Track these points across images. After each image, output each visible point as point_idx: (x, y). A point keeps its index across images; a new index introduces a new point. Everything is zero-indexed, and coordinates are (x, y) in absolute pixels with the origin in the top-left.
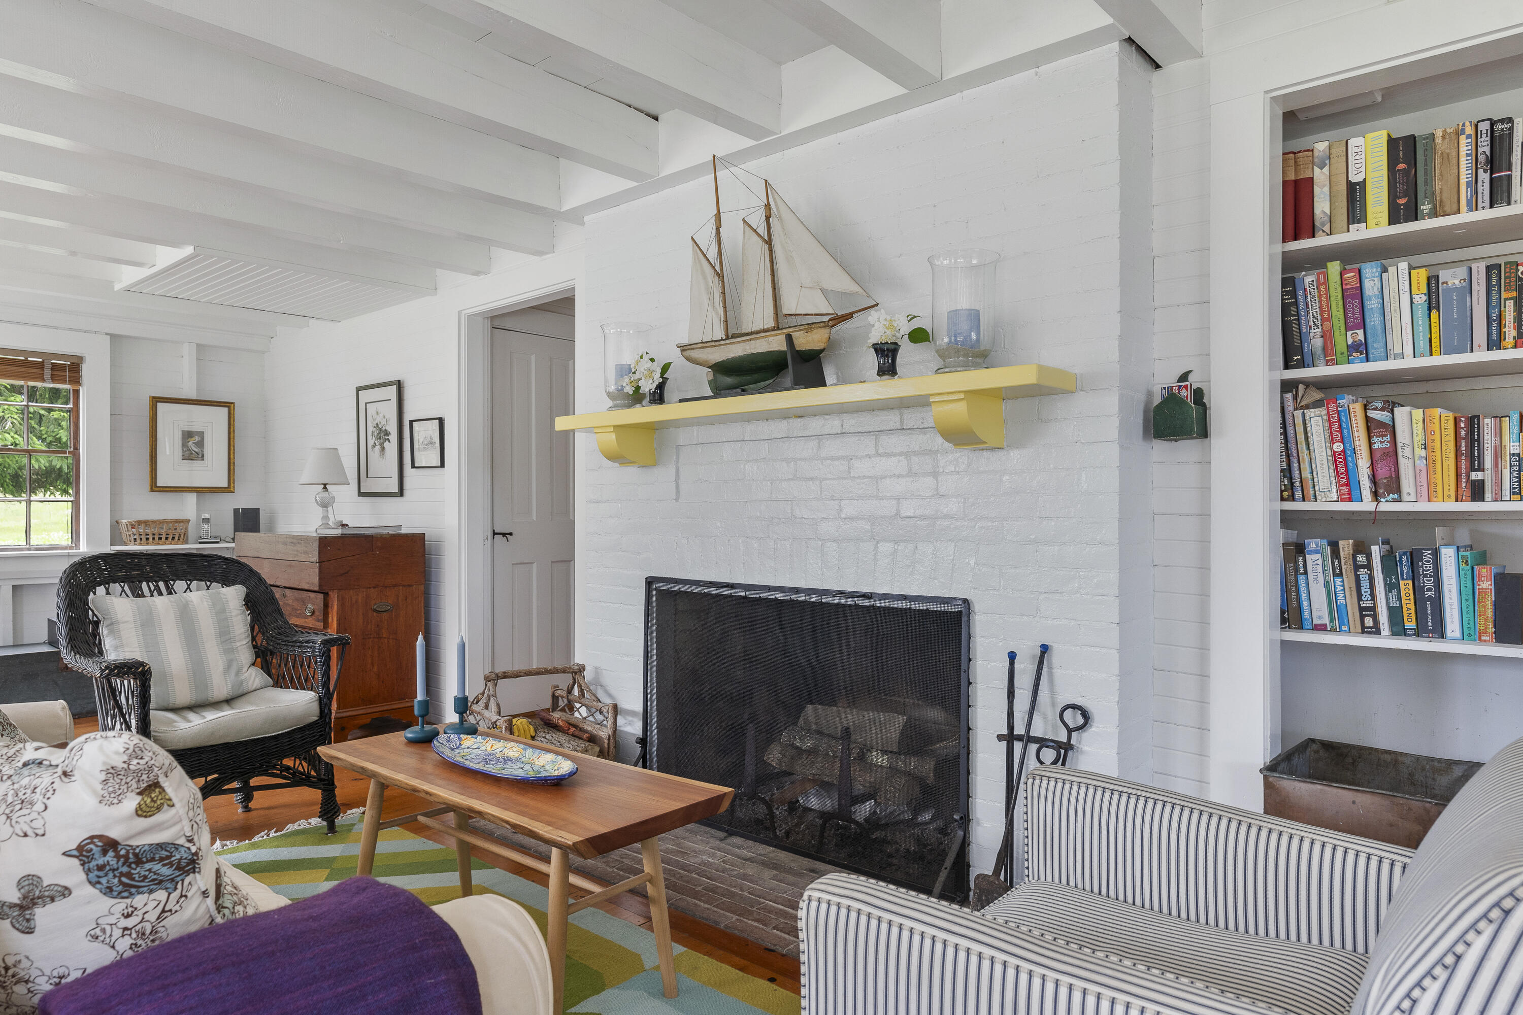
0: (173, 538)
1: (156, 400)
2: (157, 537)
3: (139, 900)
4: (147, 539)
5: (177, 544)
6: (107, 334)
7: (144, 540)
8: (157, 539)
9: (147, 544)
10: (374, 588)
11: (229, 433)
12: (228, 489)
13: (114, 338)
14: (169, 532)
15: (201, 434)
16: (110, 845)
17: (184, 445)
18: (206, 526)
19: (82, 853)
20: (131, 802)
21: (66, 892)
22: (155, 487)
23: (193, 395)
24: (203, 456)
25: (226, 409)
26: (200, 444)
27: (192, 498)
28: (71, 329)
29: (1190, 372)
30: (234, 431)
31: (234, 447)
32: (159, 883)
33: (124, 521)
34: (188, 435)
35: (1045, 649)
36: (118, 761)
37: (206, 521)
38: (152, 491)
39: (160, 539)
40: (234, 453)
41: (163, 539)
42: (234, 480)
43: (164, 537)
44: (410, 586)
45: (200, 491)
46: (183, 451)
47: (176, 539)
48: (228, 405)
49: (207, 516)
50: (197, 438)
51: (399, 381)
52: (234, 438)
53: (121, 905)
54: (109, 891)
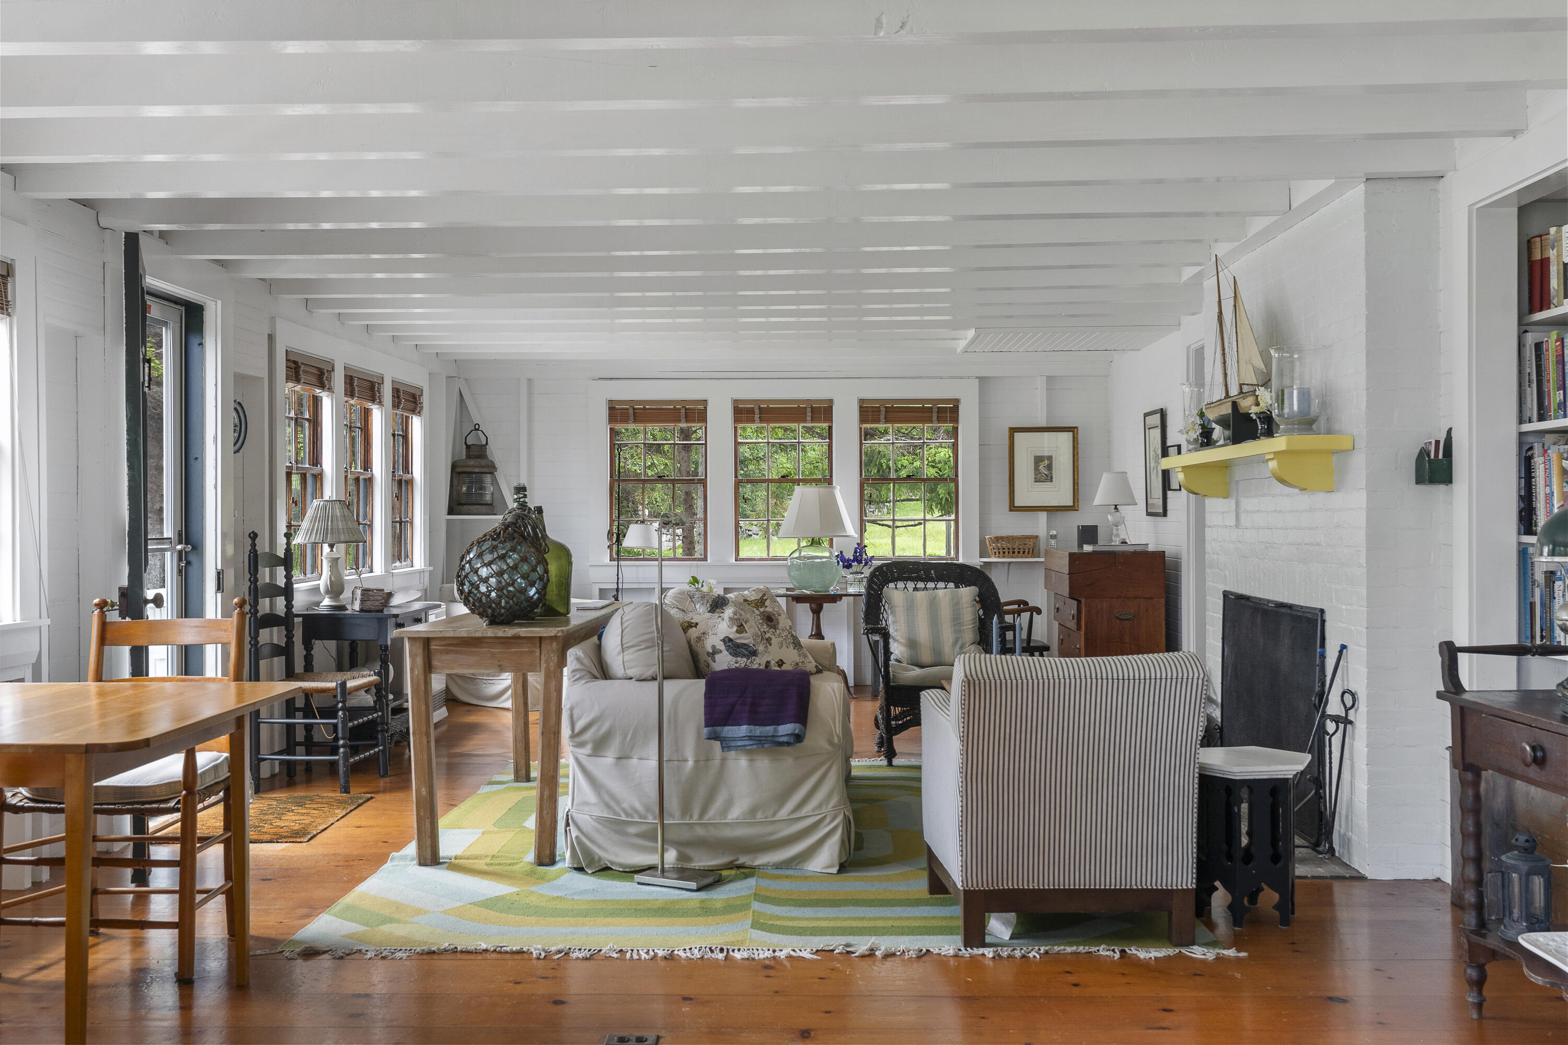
0: (1024, 552)
1: (1013, 431)
2: (1011, 551)
3: (739, 659)
4: (1004, 553)
5: (1027, 557)
6: (977, 378)
7: (1001, 553)
8: (1011, 553)
9: (1004, 557)
10: (1118, 598)
11: (1074, 456)
12: (1073, 508)
13: (982, 380)
14: (1020, 547)
15: (1050, 458)
16: (730, 640)
17: (1036, 468)
18: (1053, 542)
19: (724, 640)
20: (735, 628)
21: (721, 651)
22: (1013, 508)
23: (1043, 423)
24: (1052, 478)
25: (1071, 433)
26: (1049, 467)
27: (1043, 516)
28: (952, 378)
29: (1451, 429)
30: (1077, 454)
31: (1078, 468)
32: (743, 656)
33: (987, 537)
34: (1038, 460)
35: (1343, 647)
36: (732, 615)
37: (1053, 537)
38: (1011, 510)
39: (1014, 552)
40: (1078, 474)
41: (1016, 553)
42: (1078, 499)
43: (1016, 551)
44: (1151, 598)
45: (1050, 510)
46: (1036, 475)
47: (1026, 553)
48: (1072, 430)
49: (1054, 532)
50: (1046, 462)
51: (1162, 409)
52: (1077, 461)
53: (734, 659)
54: (731, 654)
